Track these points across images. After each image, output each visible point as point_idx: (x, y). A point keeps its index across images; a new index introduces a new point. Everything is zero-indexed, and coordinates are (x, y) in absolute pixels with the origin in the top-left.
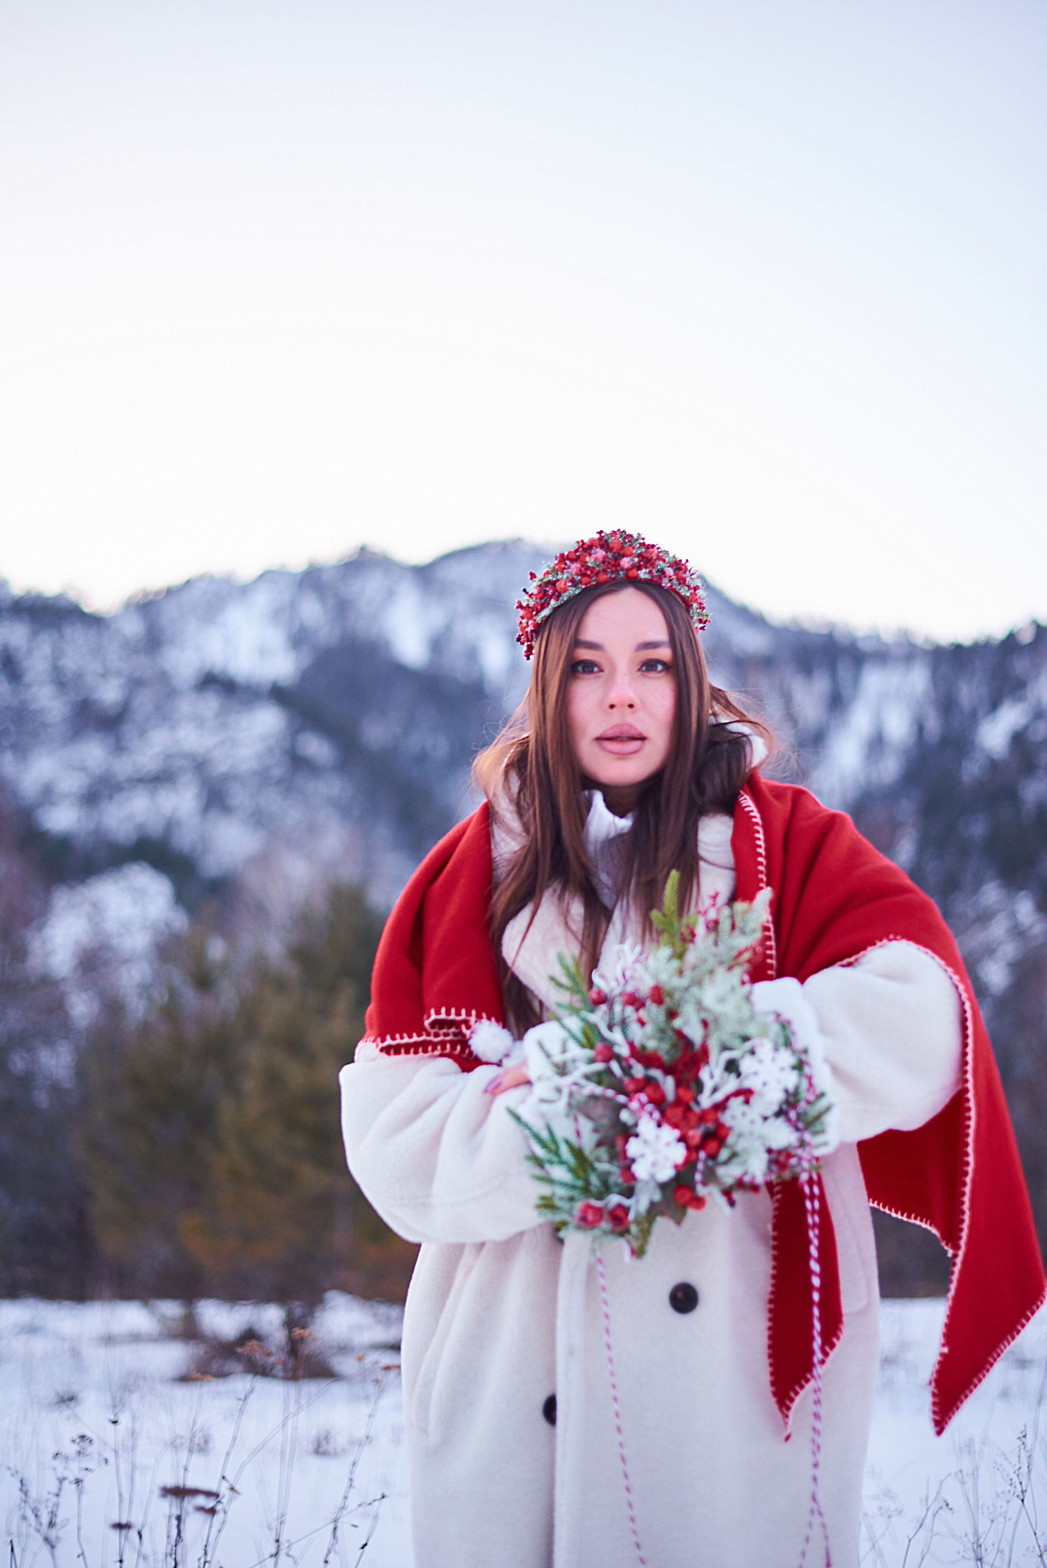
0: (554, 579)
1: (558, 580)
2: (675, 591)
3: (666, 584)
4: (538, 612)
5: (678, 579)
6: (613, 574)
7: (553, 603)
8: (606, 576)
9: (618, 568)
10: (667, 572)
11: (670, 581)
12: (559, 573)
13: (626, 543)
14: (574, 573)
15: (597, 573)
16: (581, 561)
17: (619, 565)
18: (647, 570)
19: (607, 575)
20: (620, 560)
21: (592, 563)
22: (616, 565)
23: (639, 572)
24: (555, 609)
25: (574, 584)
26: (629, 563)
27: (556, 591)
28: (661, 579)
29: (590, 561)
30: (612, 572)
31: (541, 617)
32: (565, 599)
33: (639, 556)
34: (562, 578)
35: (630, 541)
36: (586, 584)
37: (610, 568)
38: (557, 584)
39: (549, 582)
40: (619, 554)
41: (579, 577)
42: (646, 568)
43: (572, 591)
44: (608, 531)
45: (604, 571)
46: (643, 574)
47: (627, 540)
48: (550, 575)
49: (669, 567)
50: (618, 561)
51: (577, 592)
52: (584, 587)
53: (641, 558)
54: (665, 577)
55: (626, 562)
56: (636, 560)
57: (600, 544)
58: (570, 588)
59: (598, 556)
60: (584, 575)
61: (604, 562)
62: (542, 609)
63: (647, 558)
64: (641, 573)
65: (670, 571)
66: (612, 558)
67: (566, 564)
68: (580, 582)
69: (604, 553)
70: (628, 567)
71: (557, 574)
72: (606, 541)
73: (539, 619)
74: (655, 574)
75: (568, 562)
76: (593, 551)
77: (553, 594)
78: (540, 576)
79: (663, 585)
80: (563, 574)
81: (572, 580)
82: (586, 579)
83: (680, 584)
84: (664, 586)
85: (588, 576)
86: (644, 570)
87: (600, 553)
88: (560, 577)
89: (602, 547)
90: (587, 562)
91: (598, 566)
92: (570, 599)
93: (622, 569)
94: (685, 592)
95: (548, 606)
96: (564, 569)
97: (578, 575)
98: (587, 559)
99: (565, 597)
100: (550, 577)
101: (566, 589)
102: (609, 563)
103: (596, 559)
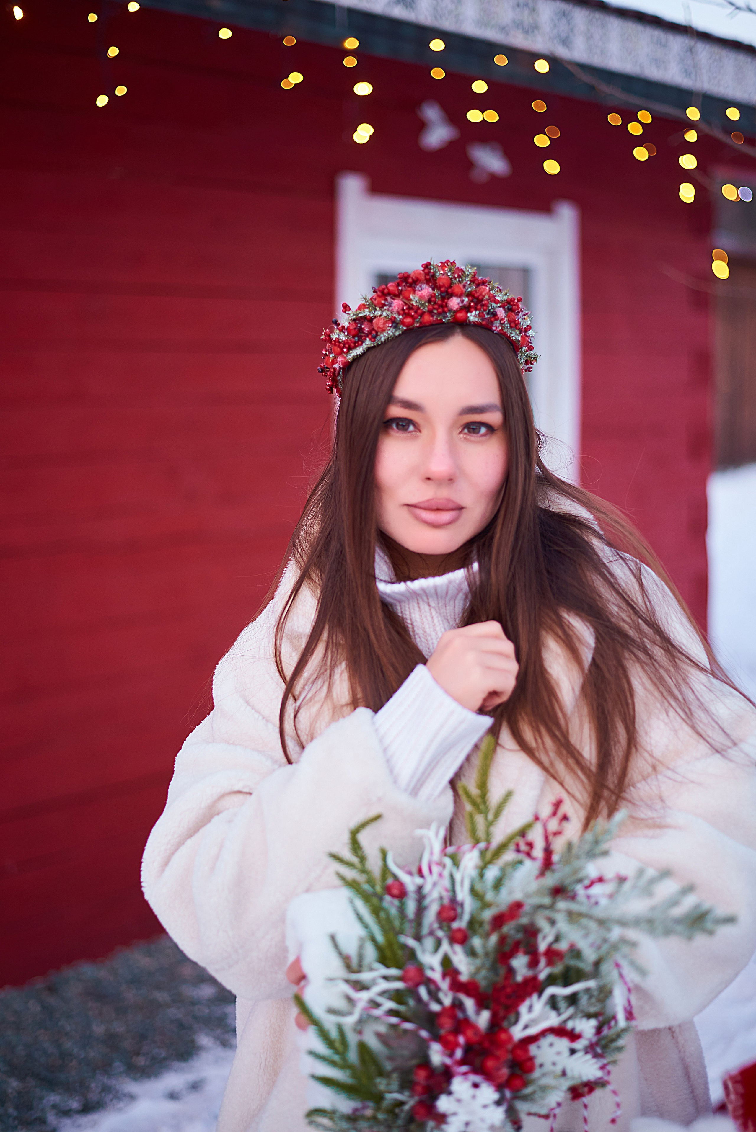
0: (372, 315)
1: (375, 317)
2: (505, 334)
3: (497, 328)
4: (350, 349)
5: (510, 322)
6: (439, 317)
7: (368, 342)
8: (431, 318)
9: (446, 309)
10: (498, 313)
11: (501, 324)
12: (378, 309)
13: (455, 279)
14: (395, 311)
15: (423, 314)
16: (403, 297)
17: (446, 306)
18: (477, 312)
19: (433, 316)
20: (448, 299)
21: (416, 302)
22: (444, 307)
23: (469, 315)
24: (369, 349)
25: (394, 325)
26: (458, 304)
27: (373, 329)
28: (492, 323)
29: (414, 299)
30: (439, 314)
31: (352, 355)
32: (383, 339)
33: (469, 295)
34: (381, 315)
35: (459, 276)
36: (407, 326)
37: (437, 309)
38: (374, 321)
39: (365, 318)
40: (447, 292)
41: (401, 317)
42: (476, 310)
43: (390, 332)
44: (436, 262)
45: (430, 312)
46: (472, 317)
47: (456, 276)
48: (367, 310)
49: (500, 307)
50: (446, 301)
51: (397, 334)
52: (405, 328)
53: (470, 298)
54: (497, 320)
55: (454, 303)
56: (466, 300)
57: (426, 279)
58: (388, 328)
59: (424, 294)
60: (406, 315)
61: (429, 301)
62: (355, 347)
63: (477, 298)
64: (471, 315)
65: (501, 313)
66: (439, 296)
67: (386, 300)
68: (402, 322)
69: (430, 290)
70: (457, 308)
71: (375, 310)
72: (434, 275)
73: (350, 357)
74: (486, 316)
75: (389, 298)
76: (418, 287)
77: (370, 333)
78: (354, 307)
79: (494, 328)
80: (383, 311)
81: (393, 321)
82: (408, 320)
83: (511, 327)
84: (495, 330)
85: (412, 317)
86: (474, 313)
87: (426, 290)
88: (378, 313)
89: (428, 282)
90: (411, 300)
91: (423, 305)
92: (388, 340)
93: (450, 311)
94: (515, 336)
95: (361, 345)
96: (384, 305)
97: (399, 314)
98: (411, 297)
99: (383, 337)
100: (367, 312)
101: (384, 329)
102: (435, 303)
103: (421, 297)
